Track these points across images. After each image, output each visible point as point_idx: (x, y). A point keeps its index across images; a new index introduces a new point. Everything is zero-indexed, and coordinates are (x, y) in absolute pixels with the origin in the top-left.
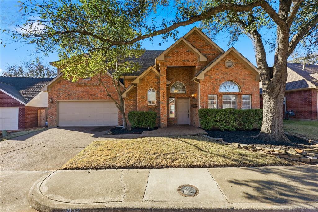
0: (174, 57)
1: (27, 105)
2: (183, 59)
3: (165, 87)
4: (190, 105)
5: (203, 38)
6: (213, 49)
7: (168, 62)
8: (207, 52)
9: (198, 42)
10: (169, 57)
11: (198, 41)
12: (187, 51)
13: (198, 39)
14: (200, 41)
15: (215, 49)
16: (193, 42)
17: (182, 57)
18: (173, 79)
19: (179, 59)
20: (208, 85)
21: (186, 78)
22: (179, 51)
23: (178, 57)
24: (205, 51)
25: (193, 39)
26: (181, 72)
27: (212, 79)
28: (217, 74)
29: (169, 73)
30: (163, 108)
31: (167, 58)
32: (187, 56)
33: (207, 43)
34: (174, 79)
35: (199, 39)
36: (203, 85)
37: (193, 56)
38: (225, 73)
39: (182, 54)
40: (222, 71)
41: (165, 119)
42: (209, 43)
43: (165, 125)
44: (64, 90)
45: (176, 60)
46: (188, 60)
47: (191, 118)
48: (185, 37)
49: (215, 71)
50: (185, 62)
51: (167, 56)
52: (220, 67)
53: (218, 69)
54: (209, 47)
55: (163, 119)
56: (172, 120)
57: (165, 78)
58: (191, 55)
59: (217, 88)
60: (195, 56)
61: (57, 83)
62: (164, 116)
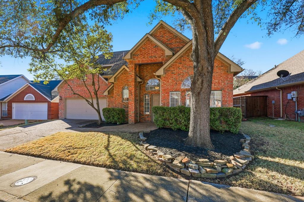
0: (142, 54)
1: (52, 101)
2: (150, 56)
3: (133, 84)
5: (171, 32)
6: (182, 41)
7: (136, 60)
8: (175, 45)
9: (165, 36)
10: (137, 55)
11: (166, 34)
12: (154, 47)
13: (165, 33)
14: (167, 35)
15: (184, 40)
16: (161, 36)
17: (149, 53)
18: (148, 76)
19: (147, 56)
20: (170, 81)
22: (146, 48)
23: (145, 54)
24: (173, 45)
25: (161, 34)
26: (155, 68)
27: (174, 75)
28: (180, 69)
29: (144, 71)
30: (131, 105)
31: (135, 56)
32: (154, 52)
33: (176, 36)
35: (167, 33)
36: (165, 82)
37: (160, 52)
38: (189, 67)
39: (149, 50)
40: (185, 64)
41: (132, 116)
42: (177, 36)
43: (132, 121)
44: (69, 90)
45: (143, 58)
46: (155, 56)
48: (150, 34)
49: (178, 65)
50: (152, 58)
51: (135, 54)
52: (183, 61)
53: (181, 63)
54: (177, 39)
55: (131, 116)
56: (146, 117)
57: (133, 76)
58: (158, 51)
59: (180, 84)
60: (162, 51)
61: (65, 84)
62: (131, 113)
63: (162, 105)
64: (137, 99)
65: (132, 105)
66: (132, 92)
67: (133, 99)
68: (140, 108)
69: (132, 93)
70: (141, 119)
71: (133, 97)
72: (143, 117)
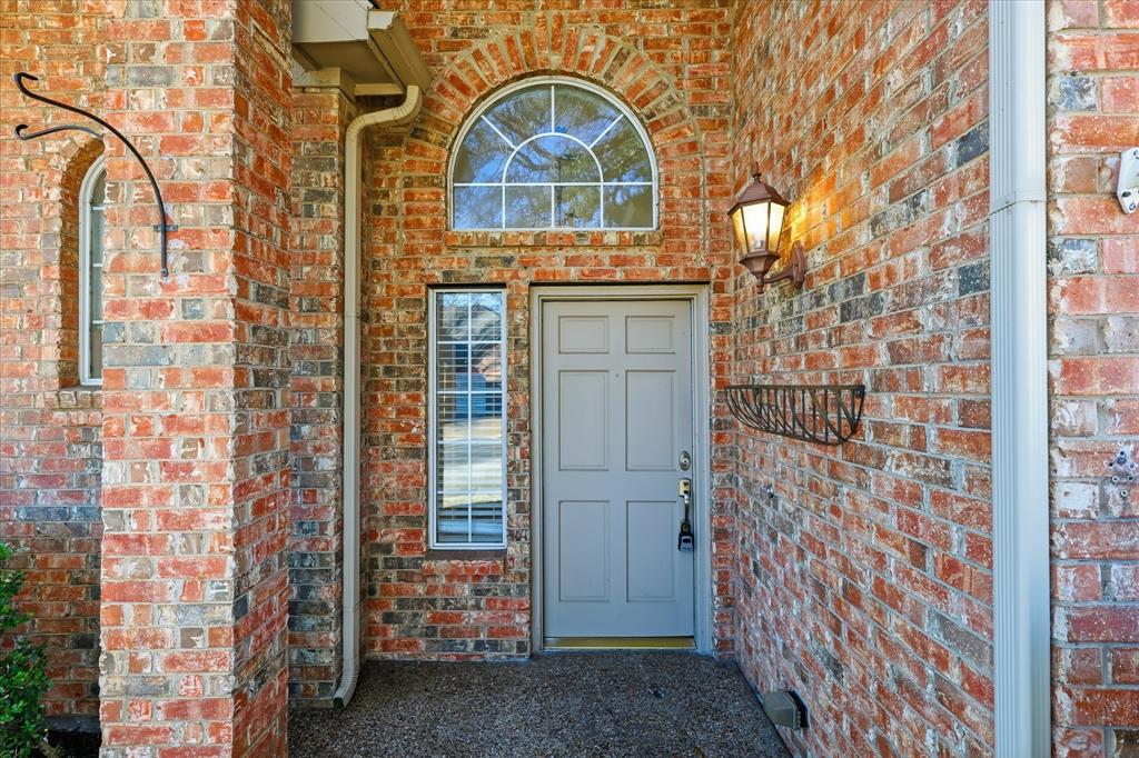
4: (706, 386)
18: (481, 34)
21: (660, 28)
34: (498, 34)
47: (719, 559)
62: (168, 624)
63: (1078, 498)
64: (328, 338)
65: (172, 471)
66: (186, 193)
67: (216, 334)
68: (365, 469)
69: (180, 214)
70: (389, 618)
71: (214, 283)
72: (421, 589)
